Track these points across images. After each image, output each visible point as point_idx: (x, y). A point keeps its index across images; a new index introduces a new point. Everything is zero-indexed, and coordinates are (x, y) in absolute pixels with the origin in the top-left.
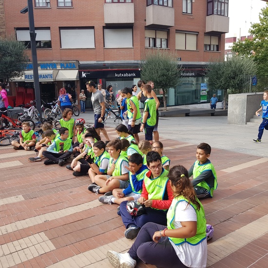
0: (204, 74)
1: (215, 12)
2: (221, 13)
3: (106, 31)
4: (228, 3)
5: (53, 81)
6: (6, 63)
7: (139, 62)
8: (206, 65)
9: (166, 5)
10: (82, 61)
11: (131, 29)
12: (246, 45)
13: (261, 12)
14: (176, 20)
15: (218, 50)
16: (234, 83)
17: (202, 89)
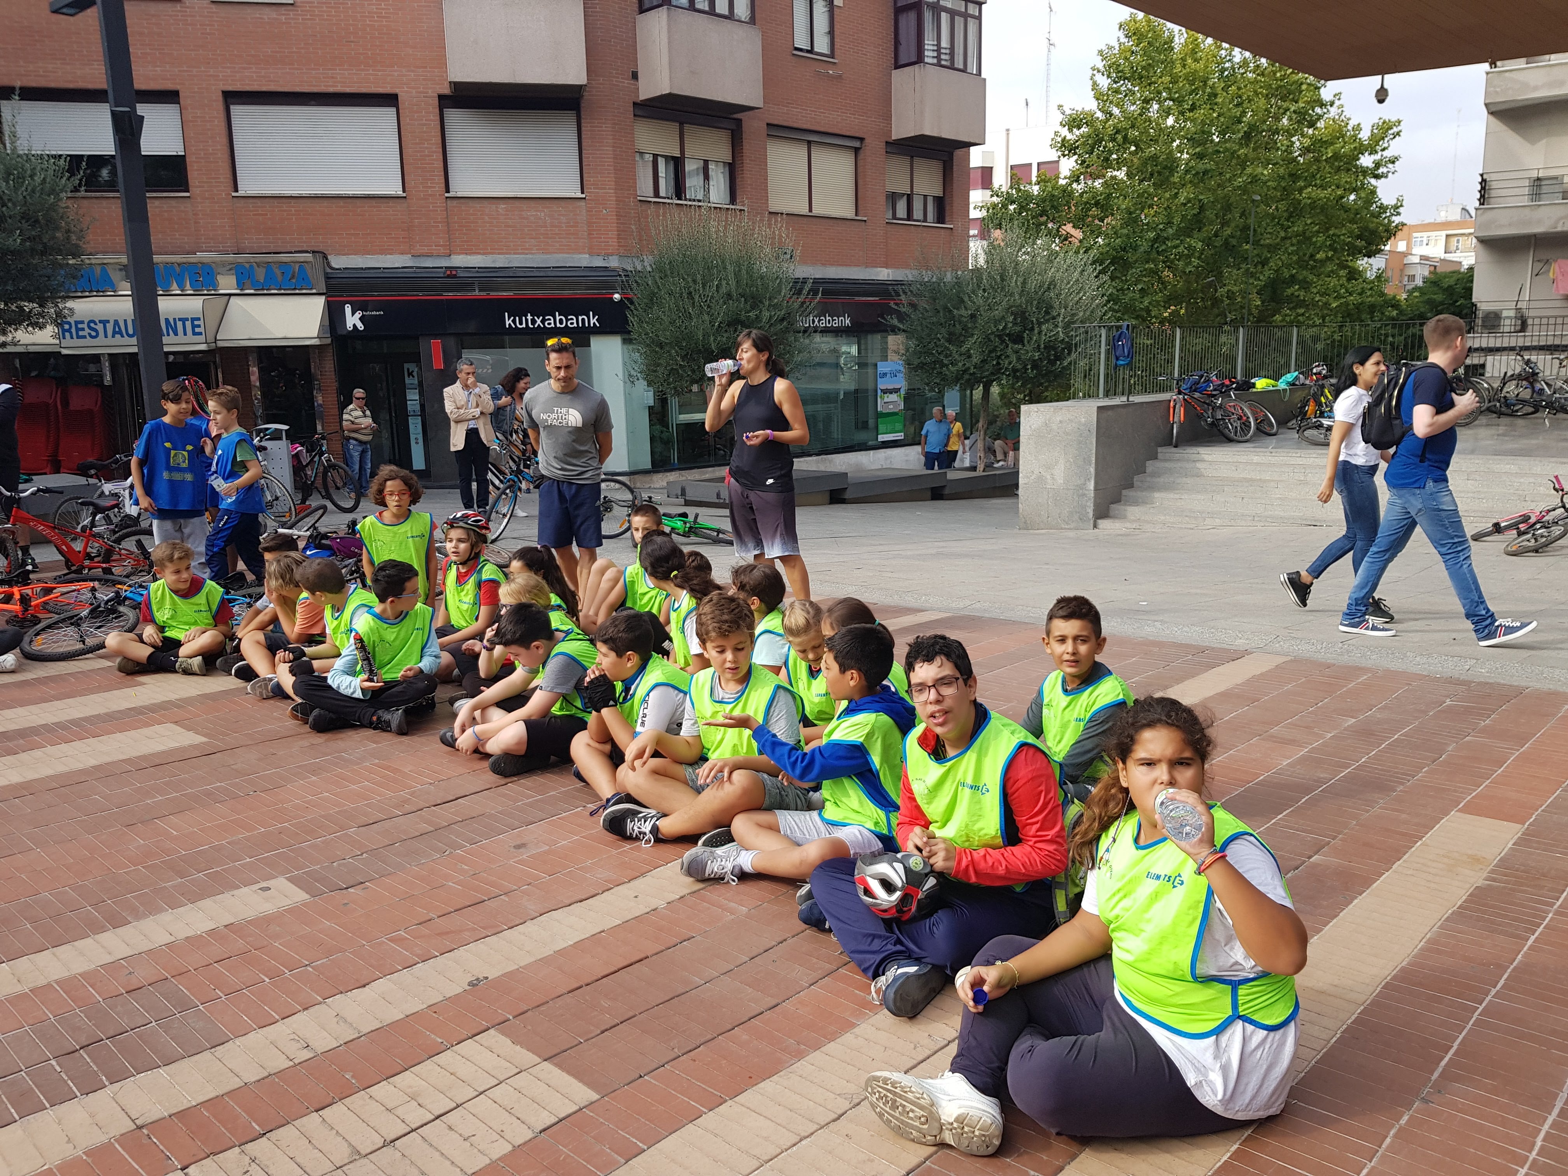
0: (895, 322)
1: (929, 55)
2: (938, 57)
3: (454, 116)
4: (979, 18)
5: (203, 347)
7: (614, 263)
8: (899, 283)
9: (726, 12)
10: (339, 253)
11: (572, 115)
12: (1044, 200)
13: (1100, 65)
14: (769, 80)
15: (941, 218)
16: (1019, 359)
17: (882, 385)
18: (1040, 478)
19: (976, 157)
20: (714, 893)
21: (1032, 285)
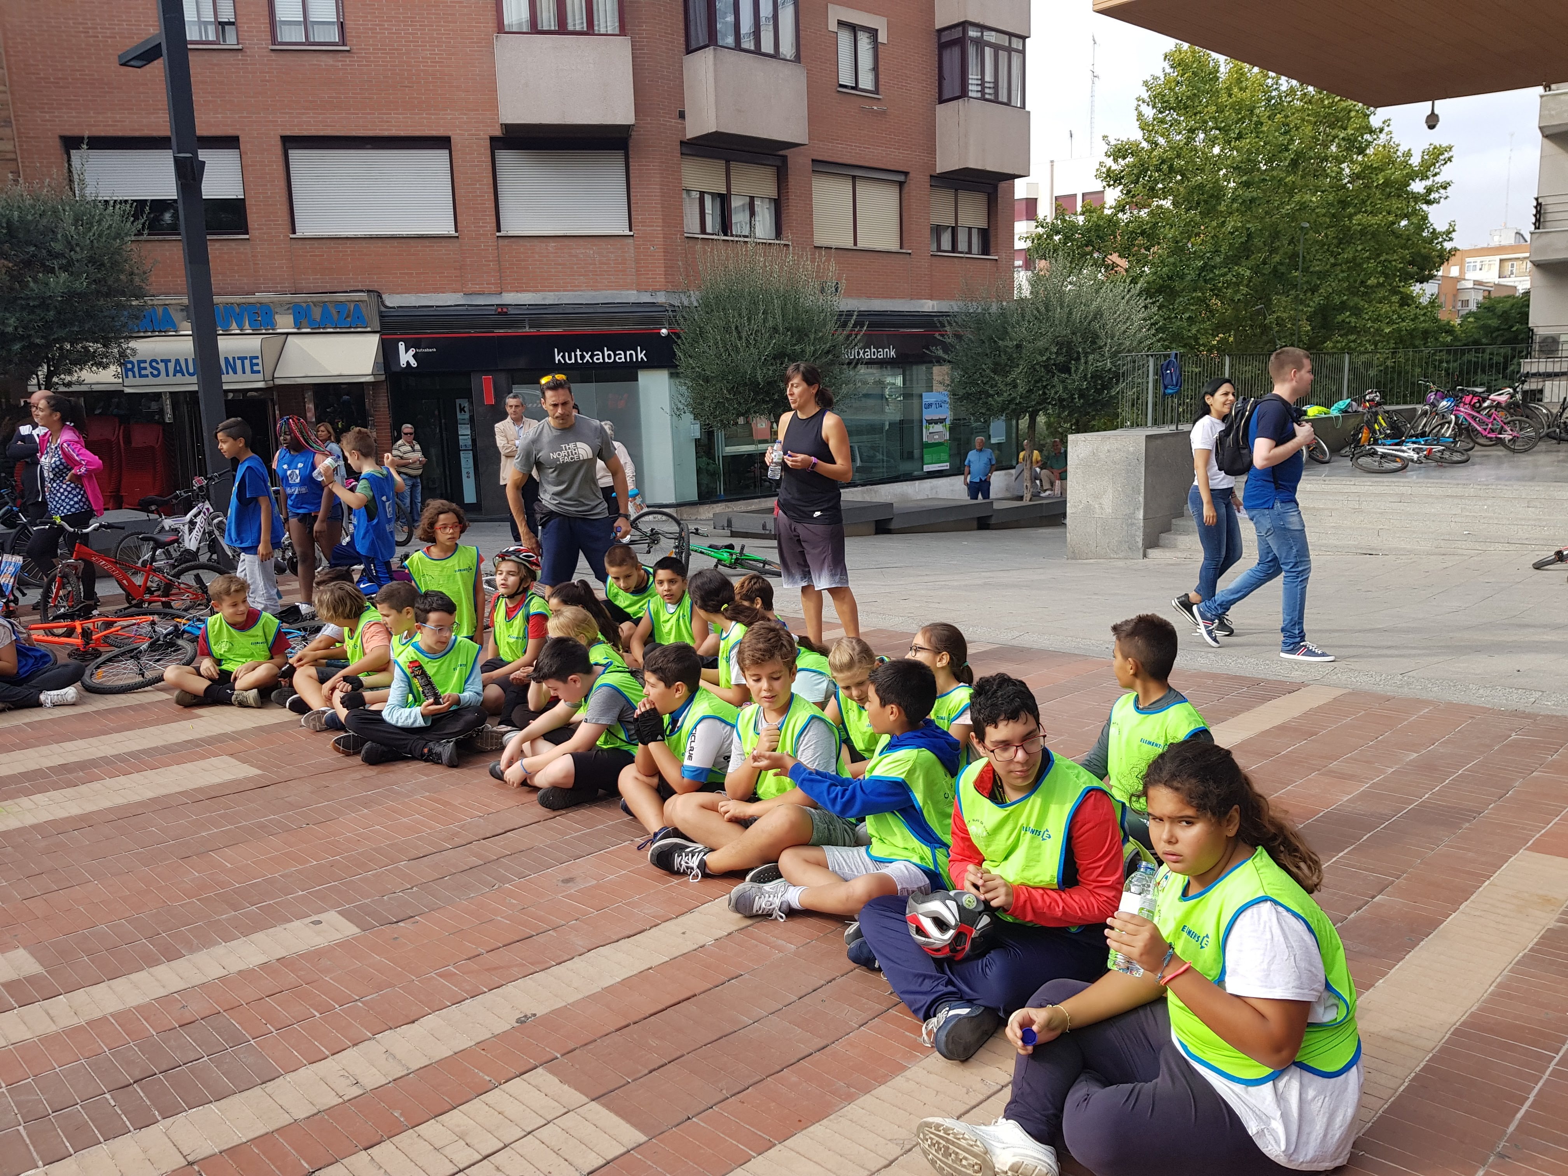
0: (940, 353)
1: (973, 89)
2: (982, 91)
3: (505, 157)
4: (1023, 52)
5: (261, 385)
6: (44, 303)
7: (661, 298)
8: (945, 314)
9: (771, 51)
10: (392, 292)
11: (620, 154)
12: (1089, 230)
13: (1145, 95)
14: (814, 117)
15: (985, 250)
16: (1065, 388)
17: (927, 415)
18: (1088, 508)
19: (1021, 189)
20: (762, 930)
21: (1077, 315)
